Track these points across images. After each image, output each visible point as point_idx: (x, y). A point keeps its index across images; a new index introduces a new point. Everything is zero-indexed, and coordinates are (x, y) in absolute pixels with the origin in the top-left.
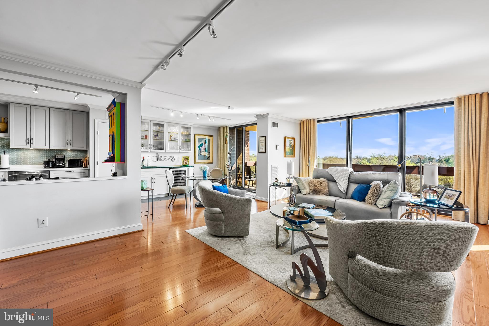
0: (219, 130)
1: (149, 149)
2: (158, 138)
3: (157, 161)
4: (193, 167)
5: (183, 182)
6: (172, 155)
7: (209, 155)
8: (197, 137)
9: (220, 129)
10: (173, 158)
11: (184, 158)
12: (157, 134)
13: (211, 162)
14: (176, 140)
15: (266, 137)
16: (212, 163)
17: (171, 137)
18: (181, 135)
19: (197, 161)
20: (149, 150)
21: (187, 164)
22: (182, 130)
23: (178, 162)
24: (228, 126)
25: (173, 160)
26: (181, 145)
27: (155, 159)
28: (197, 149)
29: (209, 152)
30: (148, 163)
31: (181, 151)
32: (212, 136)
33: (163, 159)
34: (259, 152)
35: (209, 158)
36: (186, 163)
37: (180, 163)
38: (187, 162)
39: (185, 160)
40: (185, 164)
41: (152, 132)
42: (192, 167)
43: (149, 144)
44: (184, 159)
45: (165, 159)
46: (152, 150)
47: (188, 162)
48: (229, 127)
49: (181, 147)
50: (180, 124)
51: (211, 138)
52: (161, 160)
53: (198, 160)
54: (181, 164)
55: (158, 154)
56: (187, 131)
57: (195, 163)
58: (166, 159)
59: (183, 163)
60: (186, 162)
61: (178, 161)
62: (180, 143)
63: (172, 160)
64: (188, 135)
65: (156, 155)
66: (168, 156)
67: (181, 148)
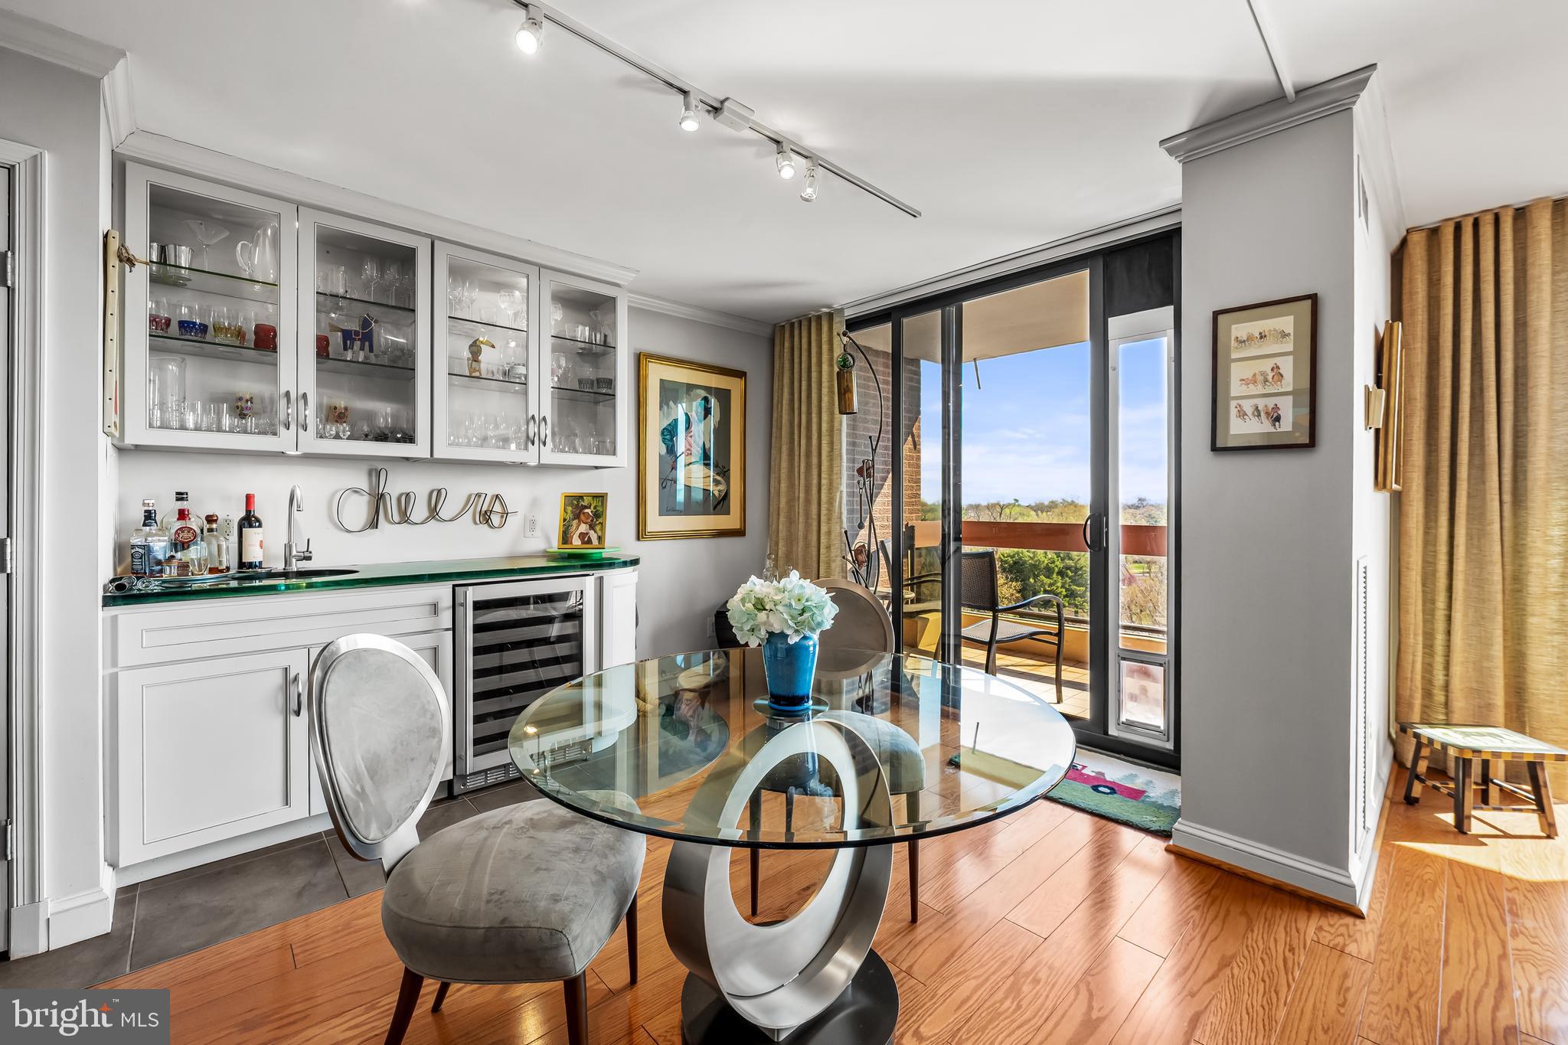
0: (777, 342)
1: (282, 430)
2: (371, 350)
3: (374, 524)
4: (635, 562)
5: (566, 659)
6: (488, 485)
7: (722, 487)
8: (657, 373)
9: (787, 335)
10: (497, 508)
11: (572, 505)
12: (366, 323)
13: (737, 525)
14: (511, 379)
15: (1314, 298)
16: (740, 533)
17: (475, 349)
18: (547, 343)
19: (656, 522)
20: (284, 441)
21: (590, 541)
22: (554, 317)
23: (533, 529)
24: (841, 311)
25: (496, 519)
26: (547, 411)
27: (357, 510)
28: (655, 447)
29: (723, 471)
30: (288, 547)
31: (549, 456)
32: (740, 374)
33: (419, 512)
34: (1215, 448)
35: (720, 504)
36: (582, 536)
37: (548, 540)
38: (594, 536)
39: (577, 516)
40: (576, 541)
41: (309, 303)
42: (625, 564)
43: (288, 394)
44: (569, 509)
45: (433, 513)
46: (311, 443)
47: (598, 528)
48: (849, 313)
49: (547, 431)
50: (540, 266)
51: (734, 385)
52: (405, 518)
53: (660, 515)
54: (555, 545)
55: (376, 470)
56: (594, 329)
57: (641, 534)
58: (445, 512)
59: (566, 538)
60: (583, 528)
61: (533, 522)
62: (543, 400)
63: (486, 517)
64: (599, 352)
65: (362, 482)
66: (458, 489)
67: (549, 432)
